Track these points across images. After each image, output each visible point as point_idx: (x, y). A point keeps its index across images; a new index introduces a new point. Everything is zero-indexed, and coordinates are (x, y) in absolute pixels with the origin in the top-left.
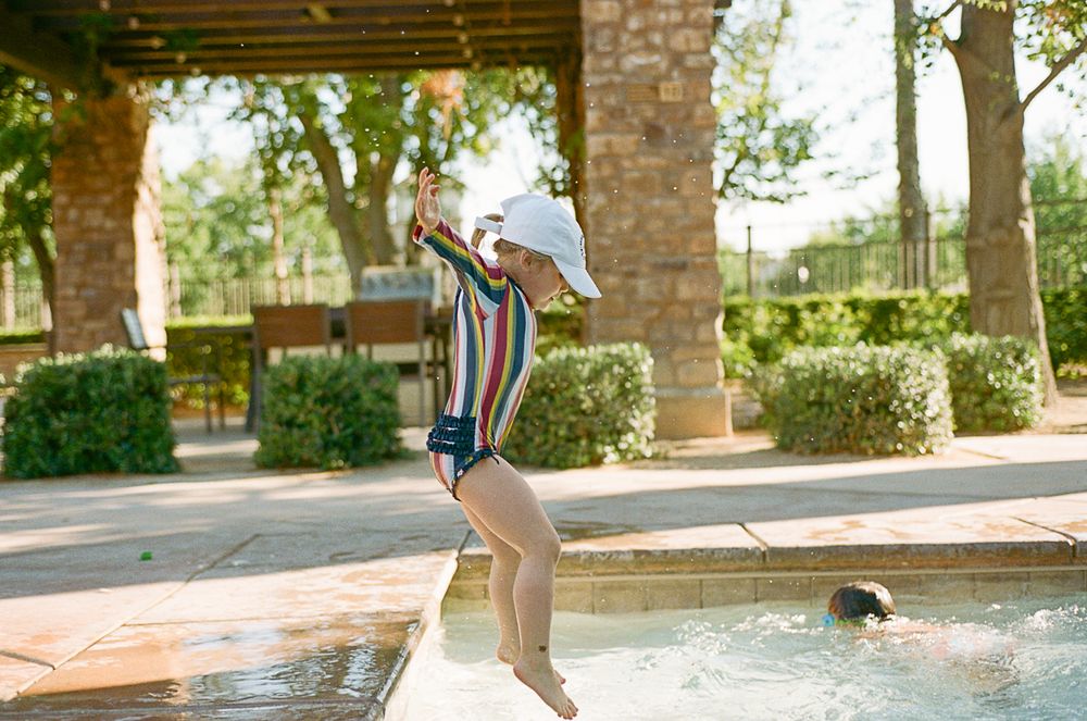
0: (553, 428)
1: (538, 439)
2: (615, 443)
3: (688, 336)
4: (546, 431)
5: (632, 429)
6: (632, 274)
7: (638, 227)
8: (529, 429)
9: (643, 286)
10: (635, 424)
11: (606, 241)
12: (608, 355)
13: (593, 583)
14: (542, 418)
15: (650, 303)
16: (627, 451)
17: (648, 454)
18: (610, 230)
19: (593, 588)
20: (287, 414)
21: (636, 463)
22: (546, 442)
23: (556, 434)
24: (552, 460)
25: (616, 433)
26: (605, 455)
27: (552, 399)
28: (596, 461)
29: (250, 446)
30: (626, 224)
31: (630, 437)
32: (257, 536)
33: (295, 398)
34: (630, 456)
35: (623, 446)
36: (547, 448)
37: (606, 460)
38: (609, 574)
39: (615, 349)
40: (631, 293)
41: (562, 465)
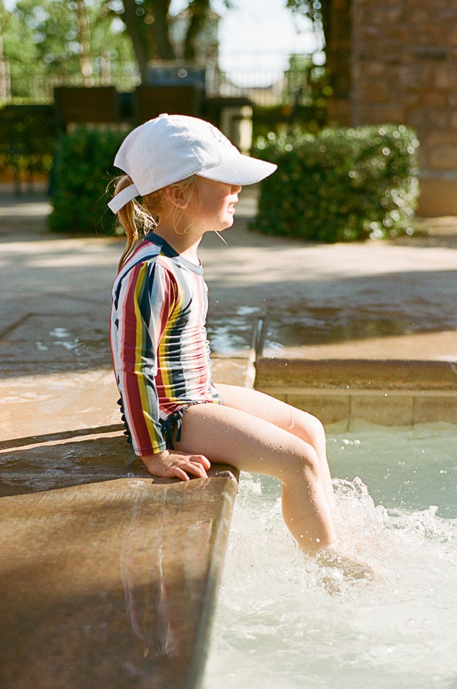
0: (324, 204)
1: (310, 214)
2: (380, 219)
3: (442, 122)
4: (317, 207)
5: (396, 207)
6: (396, 63)
7: (403, 19)
8: (301, 205)
9: (405, 74)
10: (398, 201)
11: (372, 31)
12: (377, 135)
13: (414, 398)
14: (315, 193)
15: (411, 91)
16: (392, 228)
17: (410, 231)
18: (378, 20)
19: (414, 403)
20: (77, 180)
21: (401, 240)
22: (316, 217)
23: (327, 210)
24: (322, 234)
25: (382, 212)
26: (372, 231)
27: (324, 176)
28: (363, 236)
29: (43, 209)
30: (394, 14)
31: (395, 215)
32: (30, 315)
33: (84, 167)
34: (394, 232)
35: (388, 222)
36: (318, 222)
37: (371, 235)
38: (434, 388)
39: (383, 130)
40: (393, 80)
41: (331, 238)
